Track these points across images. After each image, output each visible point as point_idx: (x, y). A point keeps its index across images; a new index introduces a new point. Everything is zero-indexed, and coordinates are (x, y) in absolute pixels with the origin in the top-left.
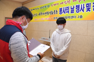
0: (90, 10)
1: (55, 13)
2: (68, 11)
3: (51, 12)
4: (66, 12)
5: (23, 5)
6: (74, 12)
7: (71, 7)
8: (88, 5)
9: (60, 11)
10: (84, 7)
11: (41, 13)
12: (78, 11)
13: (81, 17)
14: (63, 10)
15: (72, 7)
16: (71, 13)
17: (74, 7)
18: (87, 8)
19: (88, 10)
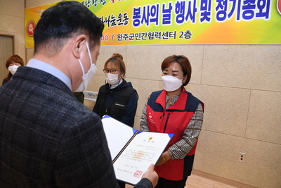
0: (208, 16)
2: (155, 17)
3: (111, 19)
4: (152, 20)
6: (171, 20)
7: (164, 5)
8: (204, 5)
9: (134, 17)
10: (195, 10)
12: (180, 19)
13: (188, 35)
14: (142, 14)
15: (167, 8)
16: (164, 23)
17: (171, 8)
18: (203, 11)
19: (206, 16)
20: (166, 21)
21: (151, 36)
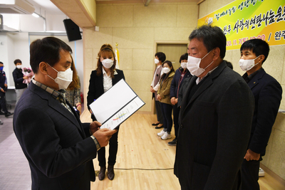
1: (282, 17)
5: (199, 4)
11: (239, 23)
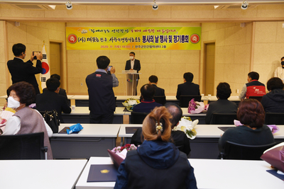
0: (171, 41)
1: (137, 41)
3: (132, 39)
4: (151, 41)
8: (170, 37)
9: (143, 39)
10: (167, 39)
11: (114, 38)
12: (162, 41)
13: (165, 47)
14: (146, 38)
15: (157, 37)
20: (157, 41)
21: (151, 47)
